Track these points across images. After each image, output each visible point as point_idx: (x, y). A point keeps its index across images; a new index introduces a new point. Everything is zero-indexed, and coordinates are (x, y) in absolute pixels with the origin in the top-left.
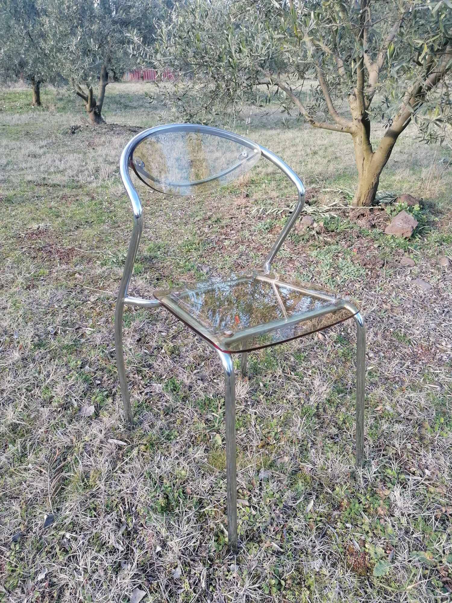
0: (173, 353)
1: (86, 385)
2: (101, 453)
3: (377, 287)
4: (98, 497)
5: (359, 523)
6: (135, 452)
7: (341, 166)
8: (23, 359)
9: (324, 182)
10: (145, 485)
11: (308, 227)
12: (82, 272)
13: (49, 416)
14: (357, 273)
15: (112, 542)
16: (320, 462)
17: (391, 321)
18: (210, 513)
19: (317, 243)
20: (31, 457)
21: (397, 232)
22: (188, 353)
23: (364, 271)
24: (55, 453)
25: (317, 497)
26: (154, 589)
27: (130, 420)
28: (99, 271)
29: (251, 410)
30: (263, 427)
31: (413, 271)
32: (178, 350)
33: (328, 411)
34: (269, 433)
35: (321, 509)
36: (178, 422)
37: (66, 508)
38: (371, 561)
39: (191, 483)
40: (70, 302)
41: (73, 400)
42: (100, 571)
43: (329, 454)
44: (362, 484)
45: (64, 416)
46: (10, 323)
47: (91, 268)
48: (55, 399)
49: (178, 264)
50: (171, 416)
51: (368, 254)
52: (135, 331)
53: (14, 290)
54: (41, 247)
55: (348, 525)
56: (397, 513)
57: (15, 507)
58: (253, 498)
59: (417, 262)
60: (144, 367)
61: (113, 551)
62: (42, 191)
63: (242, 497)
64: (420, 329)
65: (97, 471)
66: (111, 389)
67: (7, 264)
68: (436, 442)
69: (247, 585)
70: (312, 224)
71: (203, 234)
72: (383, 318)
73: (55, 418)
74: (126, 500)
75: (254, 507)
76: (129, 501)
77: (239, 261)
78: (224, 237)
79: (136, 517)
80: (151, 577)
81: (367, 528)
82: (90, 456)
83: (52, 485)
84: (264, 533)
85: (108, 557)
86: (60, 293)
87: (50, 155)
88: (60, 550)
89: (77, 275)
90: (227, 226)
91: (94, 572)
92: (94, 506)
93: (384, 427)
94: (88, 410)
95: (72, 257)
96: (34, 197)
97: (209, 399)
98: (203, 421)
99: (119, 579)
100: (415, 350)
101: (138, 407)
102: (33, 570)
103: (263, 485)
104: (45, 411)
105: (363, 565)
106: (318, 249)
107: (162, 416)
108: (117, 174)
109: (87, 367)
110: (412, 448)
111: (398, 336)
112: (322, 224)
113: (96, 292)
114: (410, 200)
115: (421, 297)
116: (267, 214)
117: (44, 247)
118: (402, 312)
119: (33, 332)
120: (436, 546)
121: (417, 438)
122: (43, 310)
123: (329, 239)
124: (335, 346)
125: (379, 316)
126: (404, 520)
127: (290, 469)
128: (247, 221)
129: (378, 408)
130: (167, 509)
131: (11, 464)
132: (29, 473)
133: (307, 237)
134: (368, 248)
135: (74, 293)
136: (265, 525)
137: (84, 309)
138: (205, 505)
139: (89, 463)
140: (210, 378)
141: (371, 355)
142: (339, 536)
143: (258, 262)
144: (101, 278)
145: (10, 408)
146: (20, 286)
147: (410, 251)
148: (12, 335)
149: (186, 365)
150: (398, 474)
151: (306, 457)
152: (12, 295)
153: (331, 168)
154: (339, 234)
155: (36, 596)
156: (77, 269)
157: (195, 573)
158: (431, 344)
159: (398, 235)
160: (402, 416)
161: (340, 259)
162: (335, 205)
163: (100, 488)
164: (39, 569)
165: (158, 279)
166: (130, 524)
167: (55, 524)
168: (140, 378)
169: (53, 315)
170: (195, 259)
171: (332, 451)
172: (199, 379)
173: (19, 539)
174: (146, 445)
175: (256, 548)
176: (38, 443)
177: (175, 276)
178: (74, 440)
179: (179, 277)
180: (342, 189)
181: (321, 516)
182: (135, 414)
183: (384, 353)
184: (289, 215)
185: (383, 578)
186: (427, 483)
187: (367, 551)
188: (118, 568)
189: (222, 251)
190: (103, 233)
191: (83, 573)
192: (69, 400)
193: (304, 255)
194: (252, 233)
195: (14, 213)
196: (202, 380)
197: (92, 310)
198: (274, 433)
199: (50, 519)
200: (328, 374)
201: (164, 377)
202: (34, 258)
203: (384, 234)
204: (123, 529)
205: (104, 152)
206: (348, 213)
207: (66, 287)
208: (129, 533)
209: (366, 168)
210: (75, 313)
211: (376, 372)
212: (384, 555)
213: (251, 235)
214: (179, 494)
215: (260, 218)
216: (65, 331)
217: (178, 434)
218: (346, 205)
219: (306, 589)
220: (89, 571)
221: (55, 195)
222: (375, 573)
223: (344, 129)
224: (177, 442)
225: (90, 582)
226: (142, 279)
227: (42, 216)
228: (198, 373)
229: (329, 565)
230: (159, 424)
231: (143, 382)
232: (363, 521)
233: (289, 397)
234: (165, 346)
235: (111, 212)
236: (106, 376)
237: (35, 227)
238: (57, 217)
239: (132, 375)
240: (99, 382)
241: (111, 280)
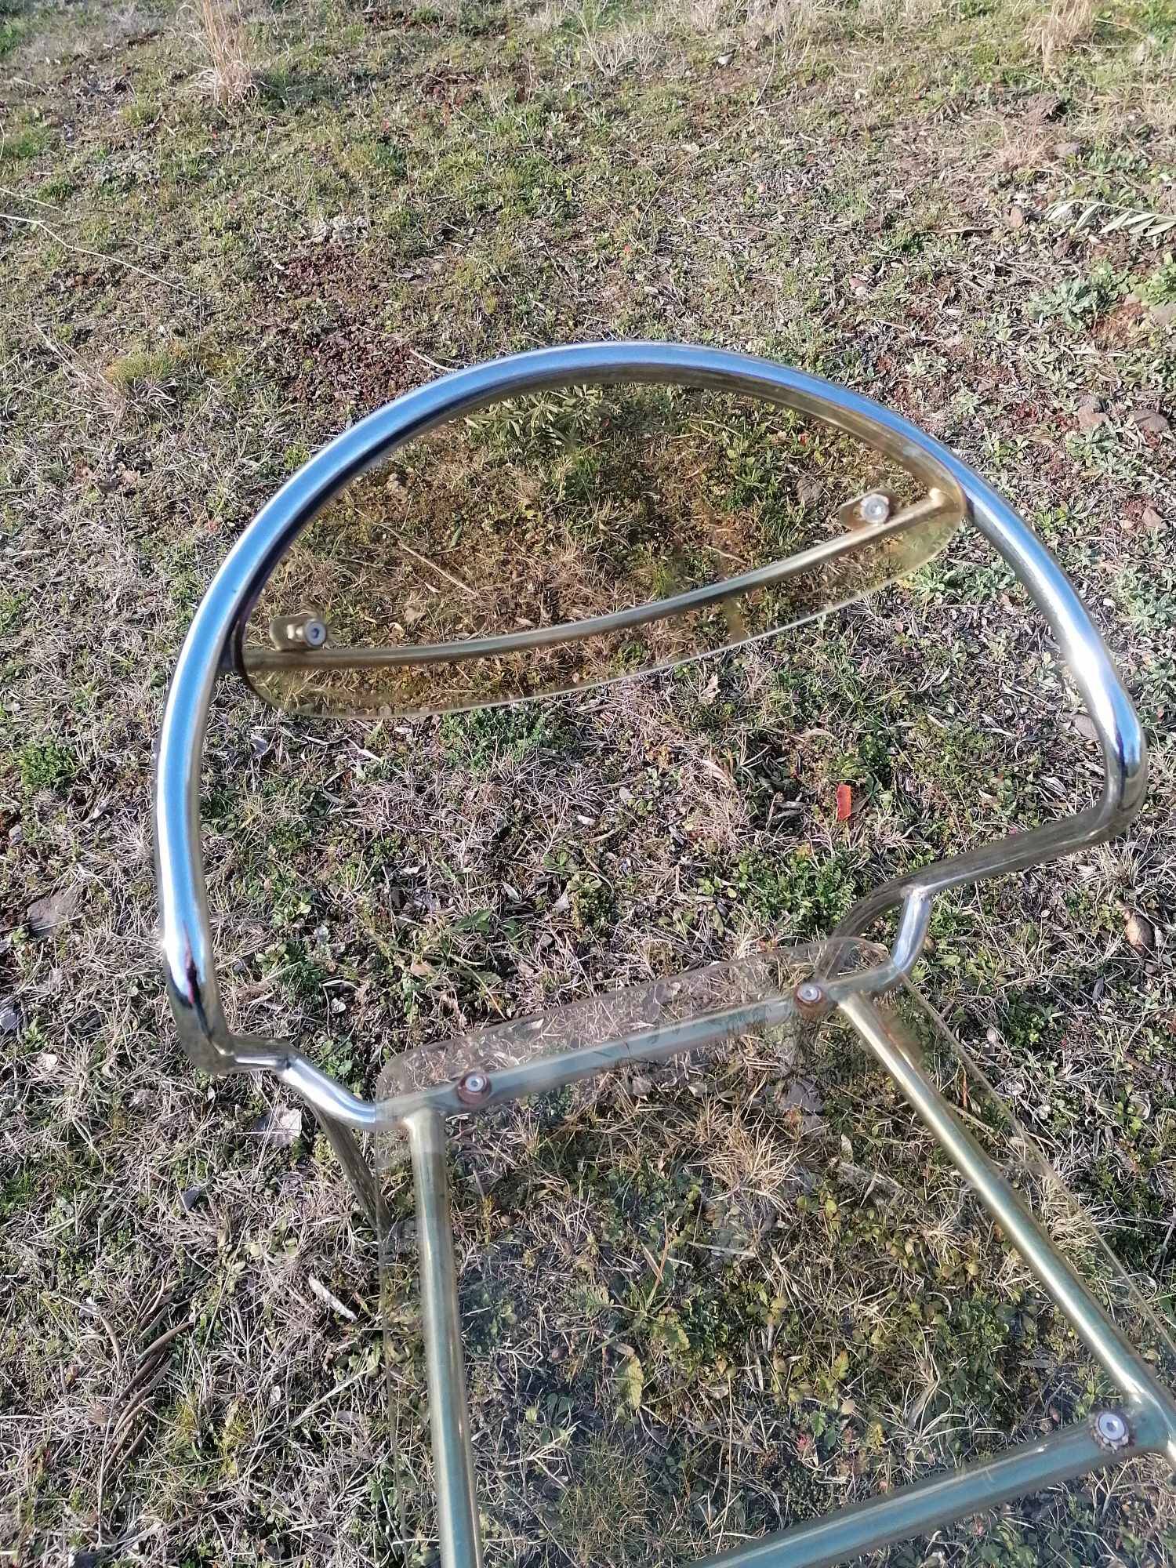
2: (280, 1325)
4: (225, 1522)
6: (369, 1360)
10: (360, 1534)
12: (407, 470)
20: (102, 1264)
28: (460, 472)
29: (779, 1265)
37: (137, 1528)
47: (439, 453)
49: (723, 456)
54: (318, 329)
60: (488, 971)
67: (205, 409)
71: (847, 305)
78: (913, 332)
83: (120, 1423)
89: (392, 485)
90: (937, 278)
92: (208, 1555)
94: (284, 1124)
95: (398, 387)
104: (170, 1096)
107: (486, 1217)
109: (322, 930)
113: (431, 576)
116: (1105, 231)
117: (326, 331)
128: (1021, 264)
131: (47, 1274)
135: (363, 576)
139: (238, 1357)
140: (681, 1070)
144: (459, 507)
145: (84, 1055)
146: (219, 519)
152: (186, 558)
165: (633, 537)
168: (466, 1015)
170: (784, 436)
172: (642, 1073)
174: (403, 1343)
176: (131, 1212)
177: (693, 522)
178: (223, 1239)
179: (707, 528)
190: (517, 271)
194: (1024, 326)
195: (275, 156)
196: (651, 1076)
201: (538, 1026)
202: (287, 382)
213: (1017, 336)
215: (1072, 248)
216: (294, 752)
217: (515, 1318)
221: (413, 72)
224: (502, 1358)
227: (352, 172)
234: (576, 878)
235: (568, 159)
236: (366, 984)
237: (319, 228)
238: (397, 183)
239: (445, 998)
240: (342, 1007)
241: (487, 525)
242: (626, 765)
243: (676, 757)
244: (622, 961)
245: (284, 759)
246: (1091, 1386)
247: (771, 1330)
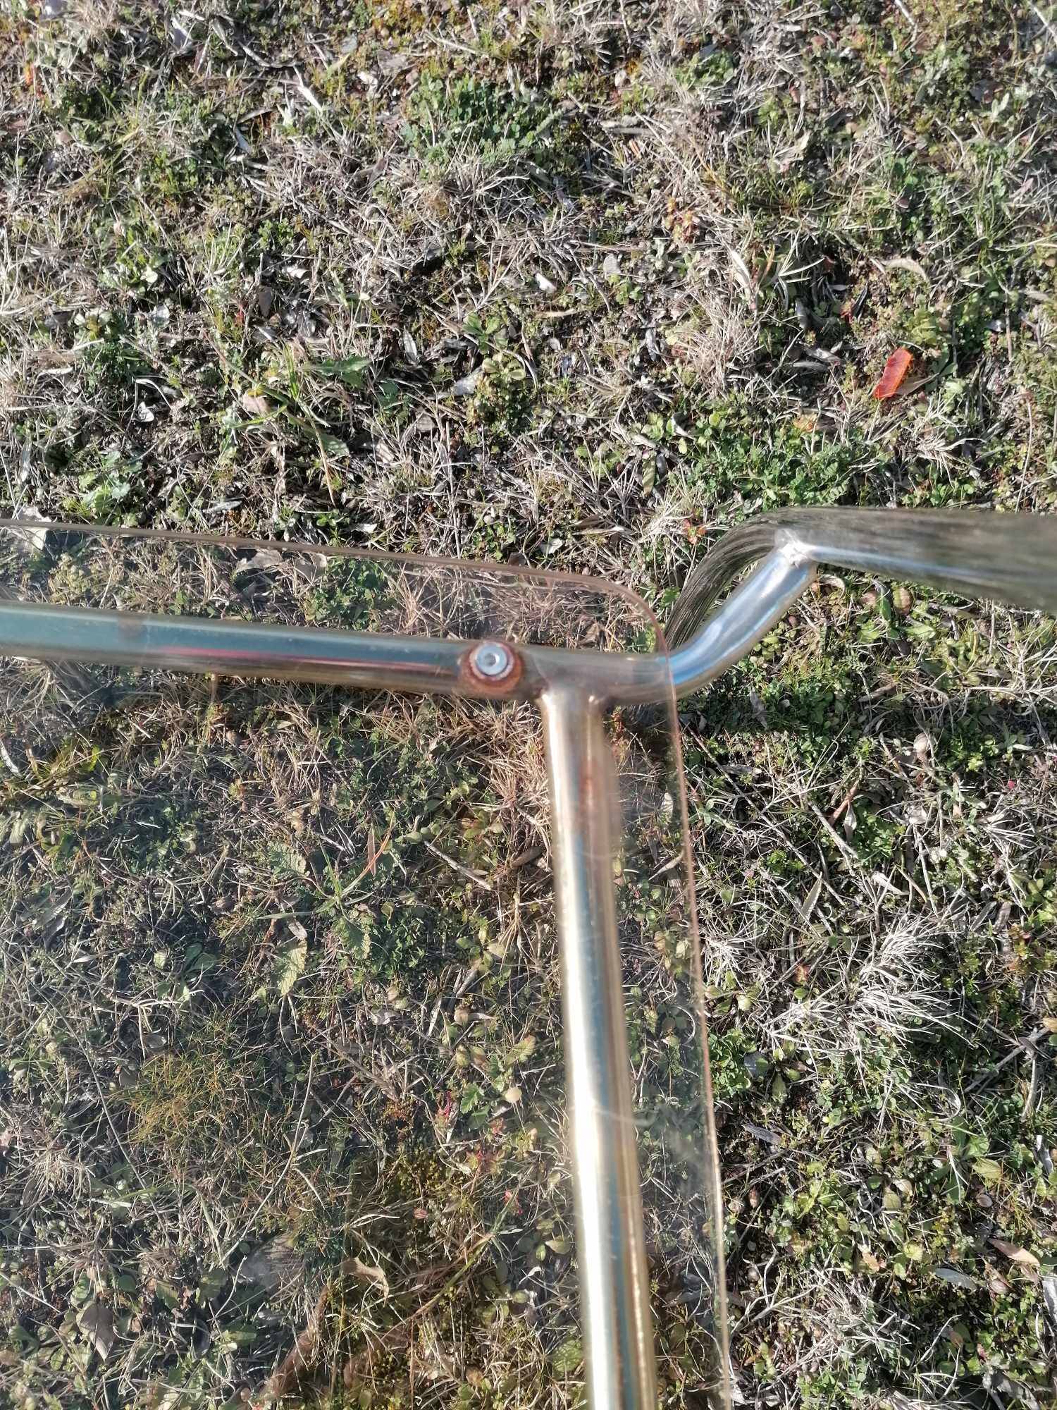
234: (498, 357)
236: (188, 398)
239: (274, 451)
240: (150, 417)
242: (631, 225)
243: (700, 235)
244: (507, 484)
245: (203, 69)
246: (815, 1188)
247: (471, 974)
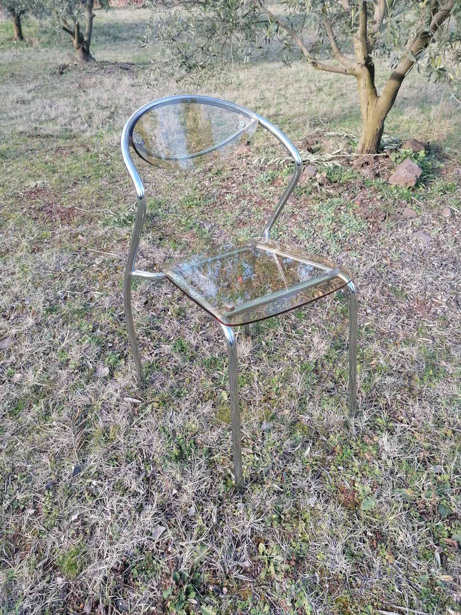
0: (179, 315)
1: (99, 348)
2: (119, 410)
3: (378, 241)
4: (118, 449)
5: (350, 465)
6: (149, 409)
7: (347, 105)
8: (37, 324)
9: (329, 124)
10: (160, 437)
11: (311, 178)
12: (84, 234)
13: (68, 377)
14: (359, 227)
15: (134, 487)
16: (316, 414)
17: (390, 276)
18: (219, 460)
19: (319, 196)
20: (54, 415)
21: (400, 181)
22: (193, 315)
23: (366, 225)
24: (76, 411)
25: (313, 444)
26: (172, 525)
27: (142, 380)
28: (101, 232)
29: (254, 368)
30: (266, 383)
31: (414, 223)
32: (184, 311)
33: (327, 367)
34: (271, 388)
35: (316, 455)
36: (187, 380)
37: (91, 460)
38: (360, 498)
39: (201, 435)
40: (76, 266)
41: (88, 362)
42: (125, 511)
43: (325, 406)
44: (354, 432)
45: (81, 377)
46: (20, 289)
47: (94, 229)
48: (72, 361)
49: (180, 222)
50: (180, 375)
51: (370, 207)
52: (142, 294)
53: (19, 254)
54: (41, 206)
55: (340, 468)
56: (384, 457)
57: (45, 459)
58: (256, 447)
59: (419, 213)
60: (153, 329)
61: (135, 494)
62: (35, 143)
63: (246, 446)
64: (418, 283)
65: (116, 426)
66: (122, 351)
67: (10, 227)
68: (424, 393)
69: (252, 519)
70: (315, 175)
71: (204, 187)
72: (382, 273)
73: (73, 380)
74: (144, 450)
75: (257, 454)
76: (147, 451)
77: (242, 217)
78: (225, 190)
79: (154, 465)
80: (169, 515)
81: (357, 470)
82: (108, 413)
83: (77, 440)
84: (266, 476)
85: (131, 499)
86: (66, 256)
87: (39, 100)
88: (88, 495)
89: (80, 237)
90: (228, 179)
91: (120, 513)
92: (116, 457)
93: (377, 380)
94: (103, 372)
95: (73, 216)
96: (27, 151)
97: (215, 359)
98: (210, 379)
99: (141, 517)
100: (411, 305)
101: (149, 367)
102: (67, 513)
103: (265, 436)
104: (64, 374)
105: (352, 501)
106: (321, 202)
107: (171, 375)
108: (111, 120)
109: (98, 330)
110: (402, 399)
111: (395, 291)
112: (325, 174)
113: (101, 254)
114: (415, 145)
115: (421, 250)
116: (268, 164)
117: (44, 207)
118: (401, 266)
119: (43, 297)
120: (417, 483)
121: (406, 390)
122: (51, 274)
123: (332, 191)
124: (334, 304)
125: (378, 272)
126: (390, 463)
127: (289, 421)
128: (249, 173)
129: (373, 362)
130: (181, 458)
131: (36, 422)
132: (54, 430)
133: (309, 189)
134: (371, 200)
135: (79, 257)
136: (267, 469)
137: (91, 272)
138: (214, 453)
139: (108, 420)
140: (215, 338)
141: (369, 311)
142: (332, 477)
143: (260, 218)
144: (104, 239)
145: (31, 371)
146: (25, 250)
147: (413, 202)
148: (24, 301)
149: (192, 326)
150: (387, 422)
151: (304, 410)
152: (19, 260)
153: (337, 108)
154: (342, 185)
155: (72, 533)
156: (79, 229)
157: (207, 511)
158: (426, 298)
159: (402, 184)
160: (394, 369)
161: (342, 213)
162: (339, 153)
163: (119, 441)
164: (71, 511)
165: (160, 239)
166: (149, 471)
167: (82, 474)
168: (149, 340)
169: (61, 279)
170: (196, 215)
171: (328, 404)
172: (205, 340)
173: (51, 487)
174: (158, 402)
175: (259, 488)
176: (60, 402)
177: (177, 235)
178: (93, 399)
179: (181, 236)
180: (347, 132)
181: (316, 461)
182: (147, 375)
183: (381, 309)
184: (292, 165)
185: (369, 511)
186: (413, 429)
187: (356, 489)
188: (140, 509)
189: (224, 206)
190: (102, 189)
191: (110, 513)
192: (85, 362)
193: (307, 209)
194: (254, 186)
195: (9, 170)
196: (208, 340)
197: (98, 273)
198: (275, 389)
199: (78, 470)
200: (326, 331)
201: (172, 339)
202: (35, 219)
203: (387, 184)
204: (143, 475)
205: (96, 95)
206: (352, 161)
207: (70, 250)
208: (148, 479)
209: (371, 113)
210: (82, 277)
211: (372, 328)
212: (371, 492)
213: (253, 188)
214: (191, 445)
215: (261, 169)
216: (74, 296)
217: (187, 392)
218: (350, 153)
219: (302, 521)
220: (115, 511)
221: (49, 148)
222: (362, 507)
223: (348, 72)
224: (187, 399)
225: (117, 521)
226: (145, 239)
227: (38, 171)
228: (204, 333)
229: (322, 501)
230: (170, 382)
231: (152, 344)
232: (354, 464)
233: (289, 355)
235: (108, 165)
237: (33, 184)
238: (54, 173)
240: (111, 345)
241: (115, 241)
